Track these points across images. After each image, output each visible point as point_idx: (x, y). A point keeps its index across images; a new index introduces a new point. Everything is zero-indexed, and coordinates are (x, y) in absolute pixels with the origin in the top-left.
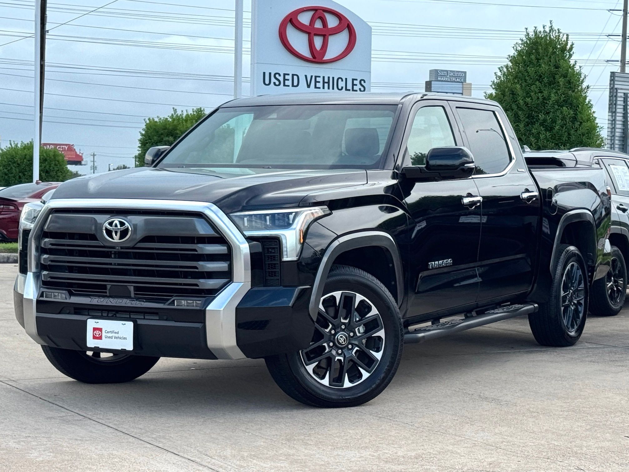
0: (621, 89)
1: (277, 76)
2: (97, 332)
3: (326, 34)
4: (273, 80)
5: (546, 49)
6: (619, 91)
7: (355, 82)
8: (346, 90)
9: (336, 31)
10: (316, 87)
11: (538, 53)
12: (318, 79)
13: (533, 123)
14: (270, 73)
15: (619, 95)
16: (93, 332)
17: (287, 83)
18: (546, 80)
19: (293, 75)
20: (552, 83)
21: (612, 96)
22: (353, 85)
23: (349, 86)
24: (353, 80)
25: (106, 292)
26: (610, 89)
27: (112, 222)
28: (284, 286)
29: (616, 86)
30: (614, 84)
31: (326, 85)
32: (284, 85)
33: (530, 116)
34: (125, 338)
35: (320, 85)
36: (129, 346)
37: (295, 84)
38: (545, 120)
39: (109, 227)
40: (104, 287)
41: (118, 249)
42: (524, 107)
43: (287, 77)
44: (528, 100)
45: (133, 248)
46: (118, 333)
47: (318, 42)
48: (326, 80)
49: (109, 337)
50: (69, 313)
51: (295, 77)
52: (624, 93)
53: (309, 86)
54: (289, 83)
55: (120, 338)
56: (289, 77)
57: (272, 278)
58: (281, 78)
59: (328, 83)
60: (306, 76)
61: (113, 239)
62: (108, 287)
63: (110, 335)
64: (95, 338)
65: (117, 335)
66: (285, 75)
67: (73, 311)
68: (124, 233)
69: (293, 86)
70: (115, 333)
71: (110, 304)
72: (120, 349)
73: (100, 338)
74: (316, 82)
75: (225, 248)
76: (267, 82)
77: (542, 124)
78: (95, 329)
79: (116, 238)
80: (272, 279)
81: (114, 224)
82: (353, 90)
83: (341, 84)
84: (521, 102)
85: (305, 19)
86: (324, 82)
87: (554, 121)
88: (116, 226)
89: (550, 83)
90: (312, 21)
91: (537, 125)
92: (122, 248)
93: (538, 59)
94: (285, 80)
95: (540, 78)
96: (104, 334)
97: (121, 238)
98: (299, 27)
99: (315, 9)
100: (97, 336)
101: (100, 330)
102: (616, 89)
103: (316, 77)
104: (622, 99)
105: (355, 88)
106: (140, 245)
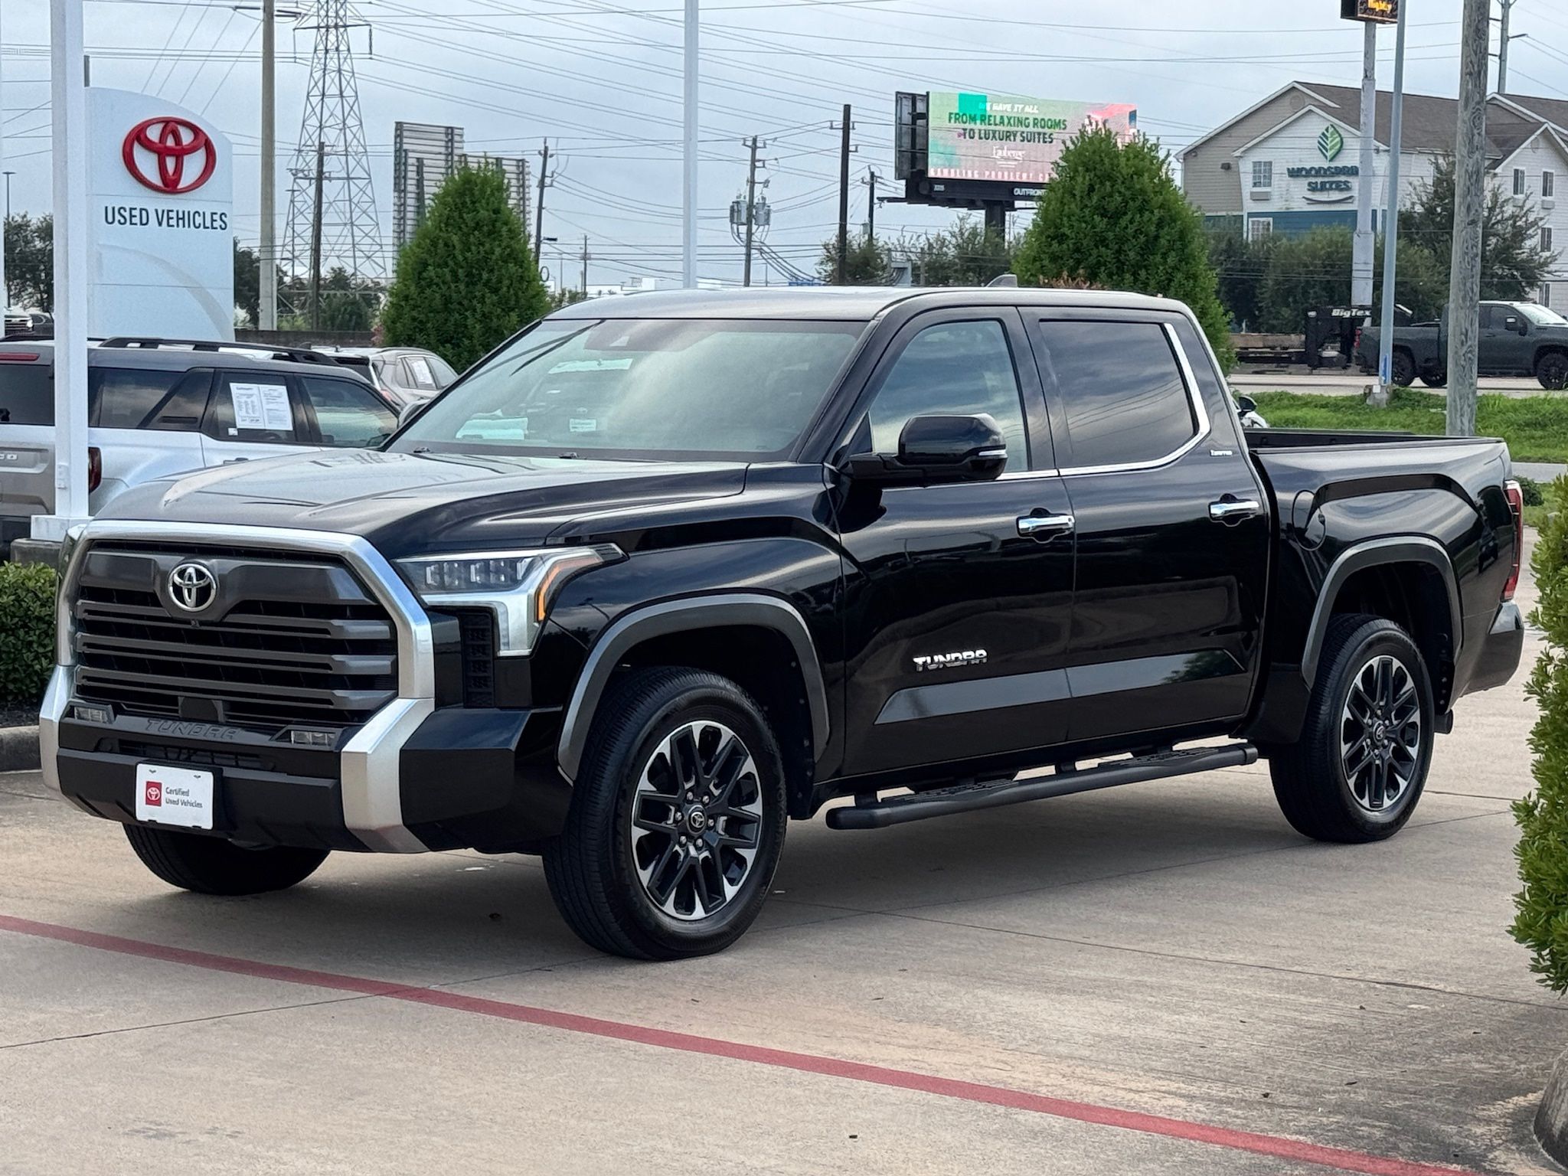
0: (413, 151)
1: (122, 211)
2: (153, 791)
3: (180, 153)
4: (118, 217)
5: (483, 191)
6: (410, 154)
7: (215, 217)
8: (205, 227)
9: (192, 149)
10: (169, 225)
11: (473, 195)
12: (171, 214)
13: (474, 284)
14: (113, 209)
15: (410, 161)
16: (147, 789)
17: (134, 220)
18: (485, 229)
19: (141, 210)
20: (493, 233)
21: (399, 163)
22: (213, 221)
23: (208, 224)
24: (213, 214)
25: (176, 711)
26: (396, 151)
27: (185, 570)
28: (502, 708)
29: (405, 147)
30: (401, 143)
31: (181, 222)
32: (131, 224)
33: (469, 275)
34: (199, 805)
35: (173, 222)
36: (205, 820)
37: (144, 221)
38: (489, 280)
39: (177, 580)
40: (173, 700)
41: (194, 625)
42: (464, 264)
43: (134, 213)
44: (468, 255)
45: (221, 624)
46: (186, 793)
47: (170, 163)
48: (181, 216)
49: (173, 802)
50: (111, 751)
51: (144, 212)
52: (418, 159)
53: (160, 224)
54: (136, 220)
55: (192, 805)
56: (136, 213)
57: (480, 690)
58: (127, 215)
59: (183, 219)
60: (156, 211)
61: (183, 602)
62: (180, 700)
63: (174, 797)
64: (149, 802)
65: (185, 798)
66: (131, 209)
67: (117, 747)
68: (203, 594)
69: (141, 224)
70: (183, 793)
71: (178, 734)
72: (190, 825)
73: (158, 803)
74: (169, 218)
75: (386, 628)
76: (110, 220)
77: (485, 285)
78: (150, 785)
79: (189, 605)
80: (481, 693)
81: (186, 574)
82: (213, 228)
83: (199, 220)
84: (460, 258)
85: (153, 134)
86: (178, 219)
87: (500, 281)
88: (190, 579)
89: (490, 233)
90: (163, 137)
91: (479, 286)
92: (202, 623)
93: (473, 203)
94: (132, 216)
95: (478, 226)
96: (164, 796)
97: (199, 603)
98: (148, 145)
99: (167, 122)
100: (153, 798)
101: (158, 786)
102: (405, 151)
103: (169, 211)
104: (415, 168)
105: (215, 224)
106: (231, 619)
